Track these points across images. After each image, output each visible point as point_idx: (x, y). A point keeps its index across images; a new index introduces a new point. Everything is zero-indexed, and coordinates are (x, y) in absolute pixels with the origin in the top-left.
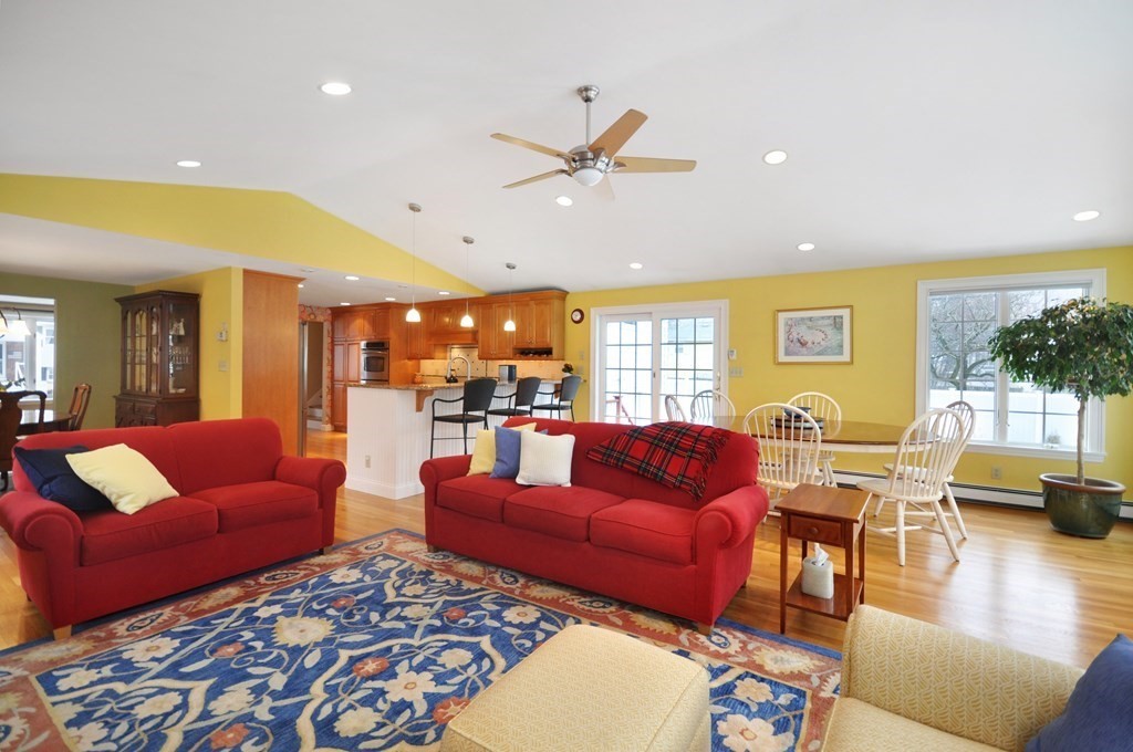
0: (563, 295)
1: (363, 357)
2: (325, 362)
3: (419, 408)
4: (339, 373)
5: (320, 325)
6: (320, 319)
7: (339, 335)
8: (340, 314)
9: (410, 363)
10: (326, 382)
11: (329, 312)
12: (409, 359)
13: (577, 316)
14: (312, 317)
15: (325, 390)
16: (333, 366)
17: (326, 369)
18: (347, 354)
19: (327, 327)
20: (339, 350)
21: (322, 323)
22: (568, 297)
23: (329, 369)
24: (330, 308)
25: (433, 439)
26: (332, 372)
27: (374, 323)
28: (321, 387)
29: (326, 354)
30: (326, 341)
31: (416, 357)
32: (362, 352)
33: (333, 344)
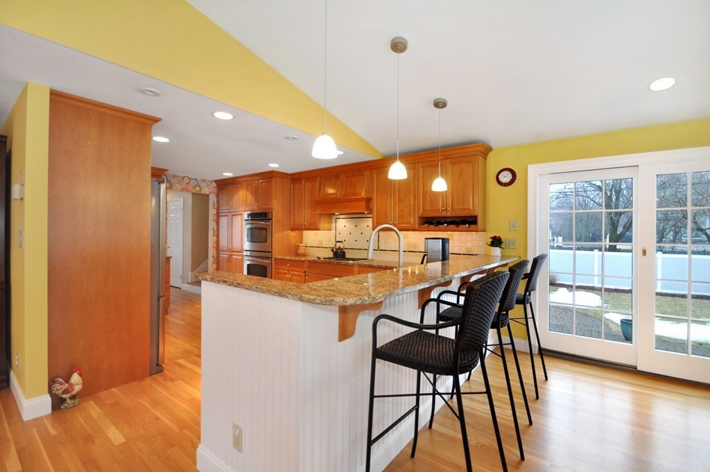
0: (483, 150)
1: (246, 227)
2: (211, 233)
3: (345, 333)
4: (224, 243)
5: (205, 197)
6: (205, 191)
7: (223, 208)
8: (225, 186)
9: (293, 234)
10: (212, 252)
11: (214, 185)
12: (292, 230)
13: (506, 177)
14: (197, 188)
15: (211, 259)
16: (218, 236)
17: (212, 240)
18: (231, 224)
19: (213, 198)
20: (223, 221)
21: (208, 195)
22: (491, 154)
23: (215, 239)
24: (215, 181)
25: (372, 397)
26: (218, 242)
27: (256, 193)
28: (207, 257)
29: (212, 225)
30: (212, 212)
31: (299, 228)
32: (244, 223)
33: (218, 215)
